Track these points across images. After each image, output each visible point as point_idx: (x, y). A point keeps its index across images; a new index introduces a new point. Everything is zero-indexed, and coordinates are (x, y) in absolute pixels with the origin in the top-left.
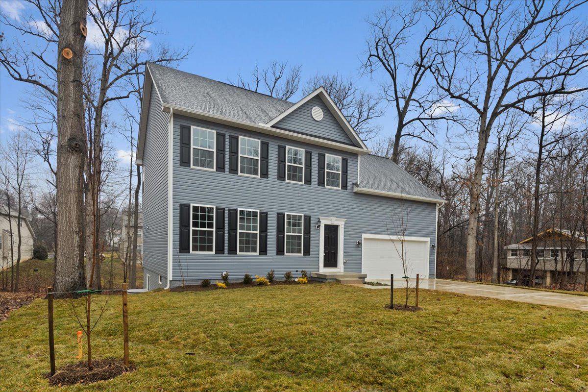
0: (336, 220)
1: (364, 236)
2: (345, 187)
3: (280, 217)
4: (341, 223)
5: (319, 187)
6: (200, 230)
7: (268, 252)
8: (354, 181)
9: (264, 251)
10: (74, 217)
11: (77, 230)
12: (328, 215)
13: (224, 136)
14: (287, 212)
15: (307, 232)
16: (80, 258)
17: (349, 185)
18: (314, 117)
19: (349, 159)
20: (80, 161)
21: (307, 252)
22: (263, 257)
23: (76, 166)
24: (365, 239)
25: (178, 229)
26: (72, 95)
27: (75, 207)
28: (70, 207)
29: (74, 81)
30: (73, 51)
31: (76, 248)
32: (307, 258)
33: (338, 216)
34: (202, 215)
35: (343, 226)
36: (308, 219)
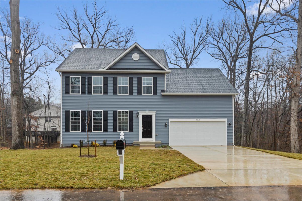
0: (149, 112)
1: (170, 120)
2: (155, 93)
3: (115, 113)
4: (153, 114)
5: (138, 95)
6: (74, 122)
7: (108, 131)
8: (162, 89)
9: (106, 130)
10: (16, 119)
11: (17, 124)
12: (144, 110)
13: (85, 78)
14: (119, 110)
15: (131, 119)
16: (19, 135)
17: (159, 91)
18: (133, 59)
19: (158, 77)
20: (17, 99)
21: (131, 130)
22: (106, 133)
23: (16, 101)
24: (171, 121)
25: (65, 122)
26: (13, 76)
27: (16, 116)
28: (14, 116)
29: (13, 71)
30: (13, 60)
31: (17, 131)
32: (131, 133)
33: (150, 110)
34: (75, 115)
35: (155, 115)
36: (131, 113)
